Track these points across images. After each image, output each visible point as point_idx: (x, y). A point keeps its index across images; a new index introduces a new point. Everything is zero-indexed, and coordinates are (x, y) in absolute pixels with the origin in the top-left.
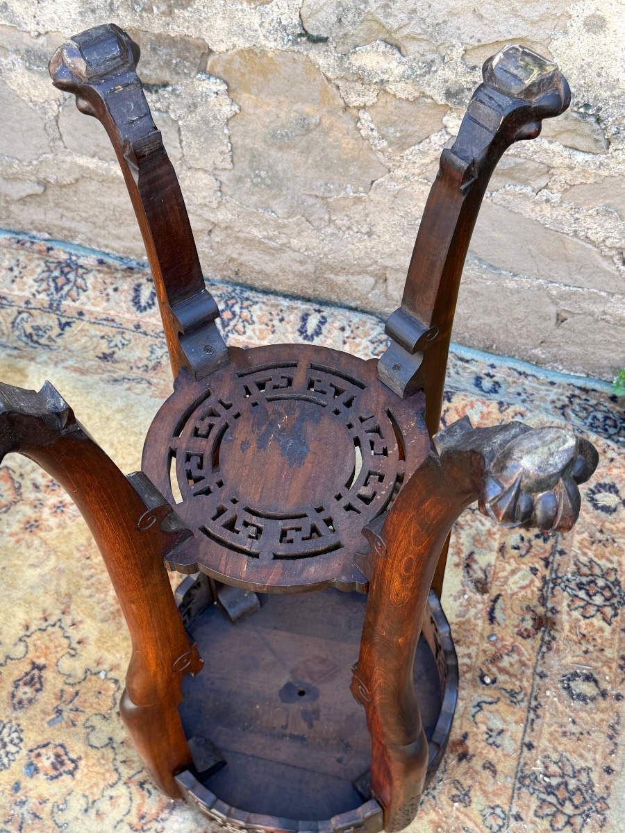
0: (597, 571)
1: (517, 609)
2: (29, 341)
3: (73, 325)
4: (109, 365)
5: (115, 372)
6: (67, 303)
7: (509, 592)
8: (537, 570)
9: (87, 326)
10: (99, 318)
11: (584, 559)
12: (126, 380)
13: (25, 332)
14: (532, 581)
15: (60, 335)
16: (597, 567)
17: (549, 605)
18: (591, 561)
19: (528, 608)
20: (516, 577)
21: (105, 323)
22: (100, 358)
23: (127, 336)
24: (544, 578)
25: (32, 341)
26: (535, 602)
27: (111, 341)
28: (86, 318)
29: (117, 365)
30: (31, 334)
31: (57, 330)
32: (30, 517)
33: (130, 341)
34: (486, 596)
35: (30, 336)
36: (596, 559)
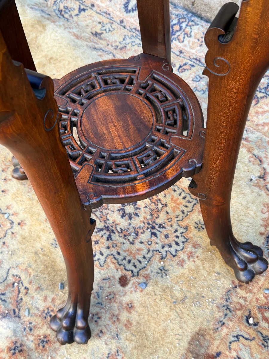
2: (59, 14)
3: (86, 11)
4: (96, 39)
5: (97, 44)
9: (94, 14)
10: (102, 11)
12: (101, 50)
13: (59, 9)
15: (77, 15)
21: (104, 14)
22: (92, 34)
23: (113, 26)
25: (61, 14)
27: (104, 26)
28: (95, 9)
29: (101, 41)
30: (61, 10)
31: (76, 12)
33: (114, 29)
35: (60, 11)
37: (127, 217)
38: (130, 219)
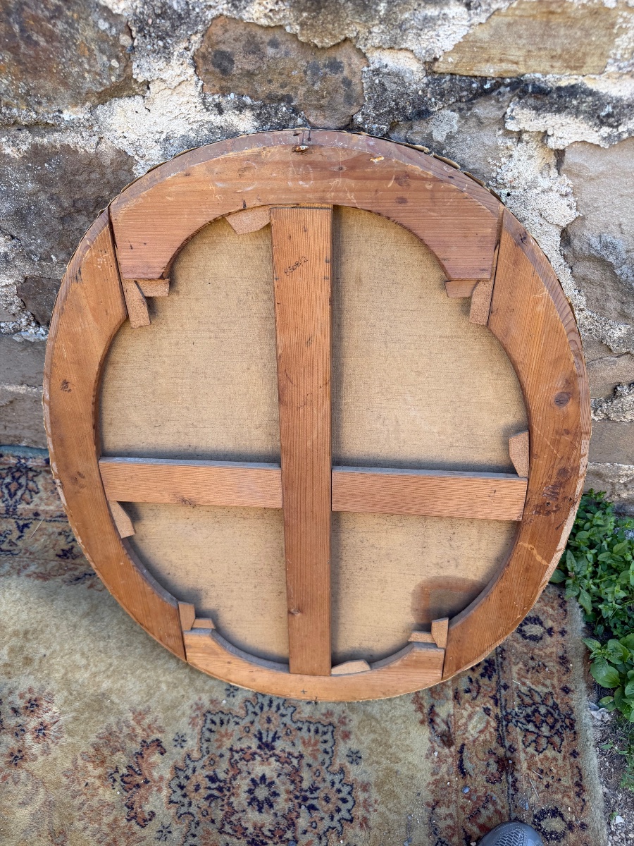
0: (538, 699)
1: (481, 755)
3: (31, 526)
4: (69, 563)
5: (76, 569)
6: (21, 507)
7: (471, 739)
8: (489, 709)
9: (44, 525)
10: (54, 516)
11: (524, 689)
12: (87, 576)
14: (488, 723)
15: (20, 537)
16: (536, 695)
17: (507, 745)
18: (530, 690)
19: (491, 752)
20: (474, 721)
21: (60, 519)
22: (59, 556)
24: (497, 717)
26: (494, 744)
27: (69, 536)
28: (42, 517)
29: (78, 561)
31: (16, 534)
32: (13, 748)
34: (453, 749)
36: (533, 687)
37: (266, 806)
38: (271, 806)
